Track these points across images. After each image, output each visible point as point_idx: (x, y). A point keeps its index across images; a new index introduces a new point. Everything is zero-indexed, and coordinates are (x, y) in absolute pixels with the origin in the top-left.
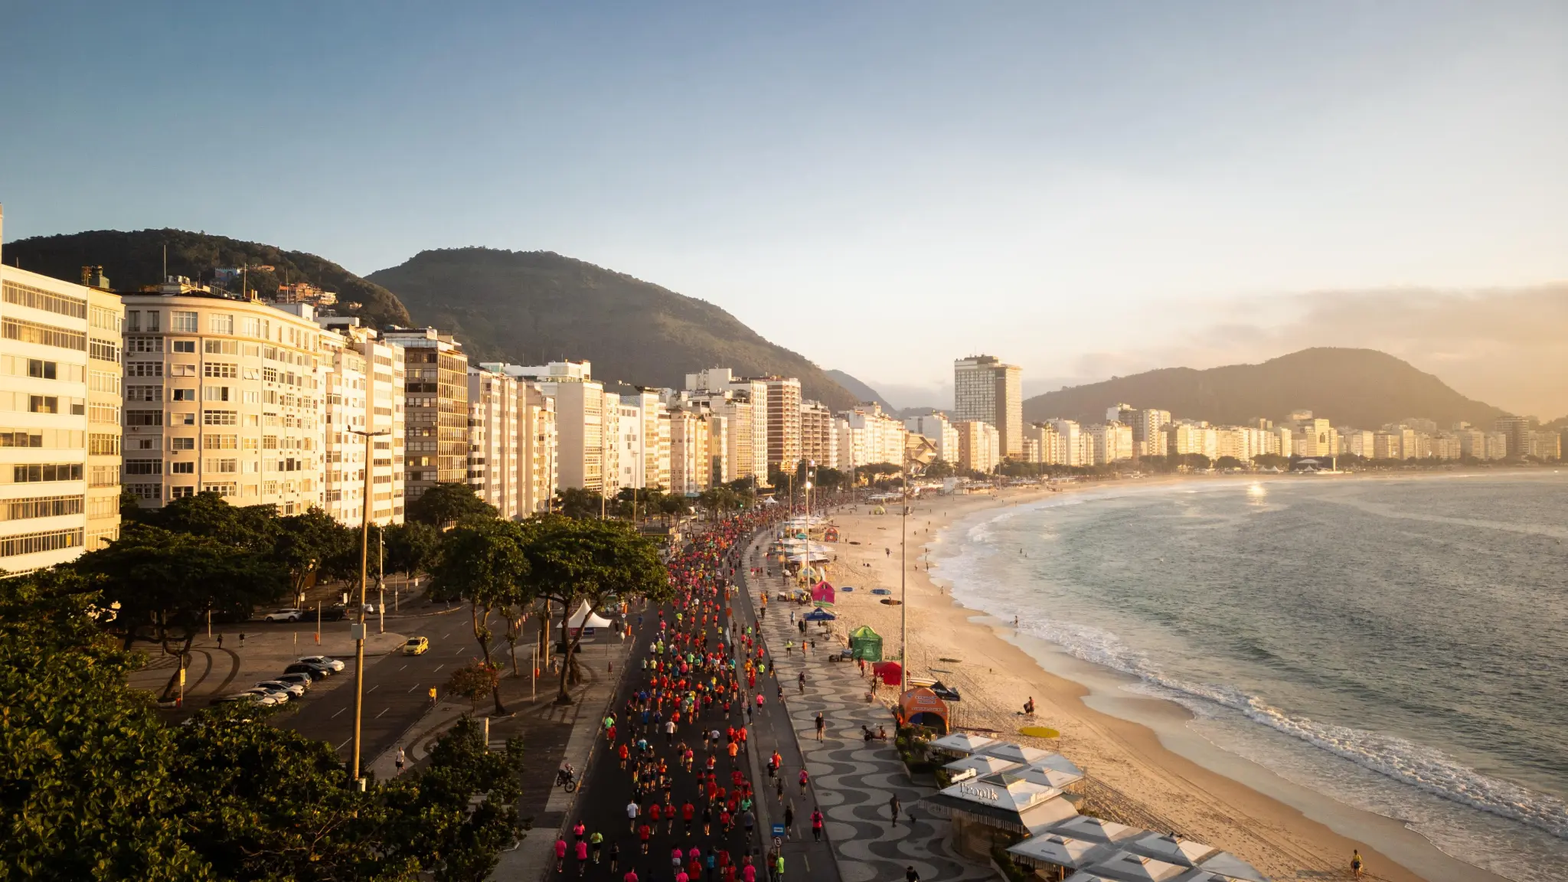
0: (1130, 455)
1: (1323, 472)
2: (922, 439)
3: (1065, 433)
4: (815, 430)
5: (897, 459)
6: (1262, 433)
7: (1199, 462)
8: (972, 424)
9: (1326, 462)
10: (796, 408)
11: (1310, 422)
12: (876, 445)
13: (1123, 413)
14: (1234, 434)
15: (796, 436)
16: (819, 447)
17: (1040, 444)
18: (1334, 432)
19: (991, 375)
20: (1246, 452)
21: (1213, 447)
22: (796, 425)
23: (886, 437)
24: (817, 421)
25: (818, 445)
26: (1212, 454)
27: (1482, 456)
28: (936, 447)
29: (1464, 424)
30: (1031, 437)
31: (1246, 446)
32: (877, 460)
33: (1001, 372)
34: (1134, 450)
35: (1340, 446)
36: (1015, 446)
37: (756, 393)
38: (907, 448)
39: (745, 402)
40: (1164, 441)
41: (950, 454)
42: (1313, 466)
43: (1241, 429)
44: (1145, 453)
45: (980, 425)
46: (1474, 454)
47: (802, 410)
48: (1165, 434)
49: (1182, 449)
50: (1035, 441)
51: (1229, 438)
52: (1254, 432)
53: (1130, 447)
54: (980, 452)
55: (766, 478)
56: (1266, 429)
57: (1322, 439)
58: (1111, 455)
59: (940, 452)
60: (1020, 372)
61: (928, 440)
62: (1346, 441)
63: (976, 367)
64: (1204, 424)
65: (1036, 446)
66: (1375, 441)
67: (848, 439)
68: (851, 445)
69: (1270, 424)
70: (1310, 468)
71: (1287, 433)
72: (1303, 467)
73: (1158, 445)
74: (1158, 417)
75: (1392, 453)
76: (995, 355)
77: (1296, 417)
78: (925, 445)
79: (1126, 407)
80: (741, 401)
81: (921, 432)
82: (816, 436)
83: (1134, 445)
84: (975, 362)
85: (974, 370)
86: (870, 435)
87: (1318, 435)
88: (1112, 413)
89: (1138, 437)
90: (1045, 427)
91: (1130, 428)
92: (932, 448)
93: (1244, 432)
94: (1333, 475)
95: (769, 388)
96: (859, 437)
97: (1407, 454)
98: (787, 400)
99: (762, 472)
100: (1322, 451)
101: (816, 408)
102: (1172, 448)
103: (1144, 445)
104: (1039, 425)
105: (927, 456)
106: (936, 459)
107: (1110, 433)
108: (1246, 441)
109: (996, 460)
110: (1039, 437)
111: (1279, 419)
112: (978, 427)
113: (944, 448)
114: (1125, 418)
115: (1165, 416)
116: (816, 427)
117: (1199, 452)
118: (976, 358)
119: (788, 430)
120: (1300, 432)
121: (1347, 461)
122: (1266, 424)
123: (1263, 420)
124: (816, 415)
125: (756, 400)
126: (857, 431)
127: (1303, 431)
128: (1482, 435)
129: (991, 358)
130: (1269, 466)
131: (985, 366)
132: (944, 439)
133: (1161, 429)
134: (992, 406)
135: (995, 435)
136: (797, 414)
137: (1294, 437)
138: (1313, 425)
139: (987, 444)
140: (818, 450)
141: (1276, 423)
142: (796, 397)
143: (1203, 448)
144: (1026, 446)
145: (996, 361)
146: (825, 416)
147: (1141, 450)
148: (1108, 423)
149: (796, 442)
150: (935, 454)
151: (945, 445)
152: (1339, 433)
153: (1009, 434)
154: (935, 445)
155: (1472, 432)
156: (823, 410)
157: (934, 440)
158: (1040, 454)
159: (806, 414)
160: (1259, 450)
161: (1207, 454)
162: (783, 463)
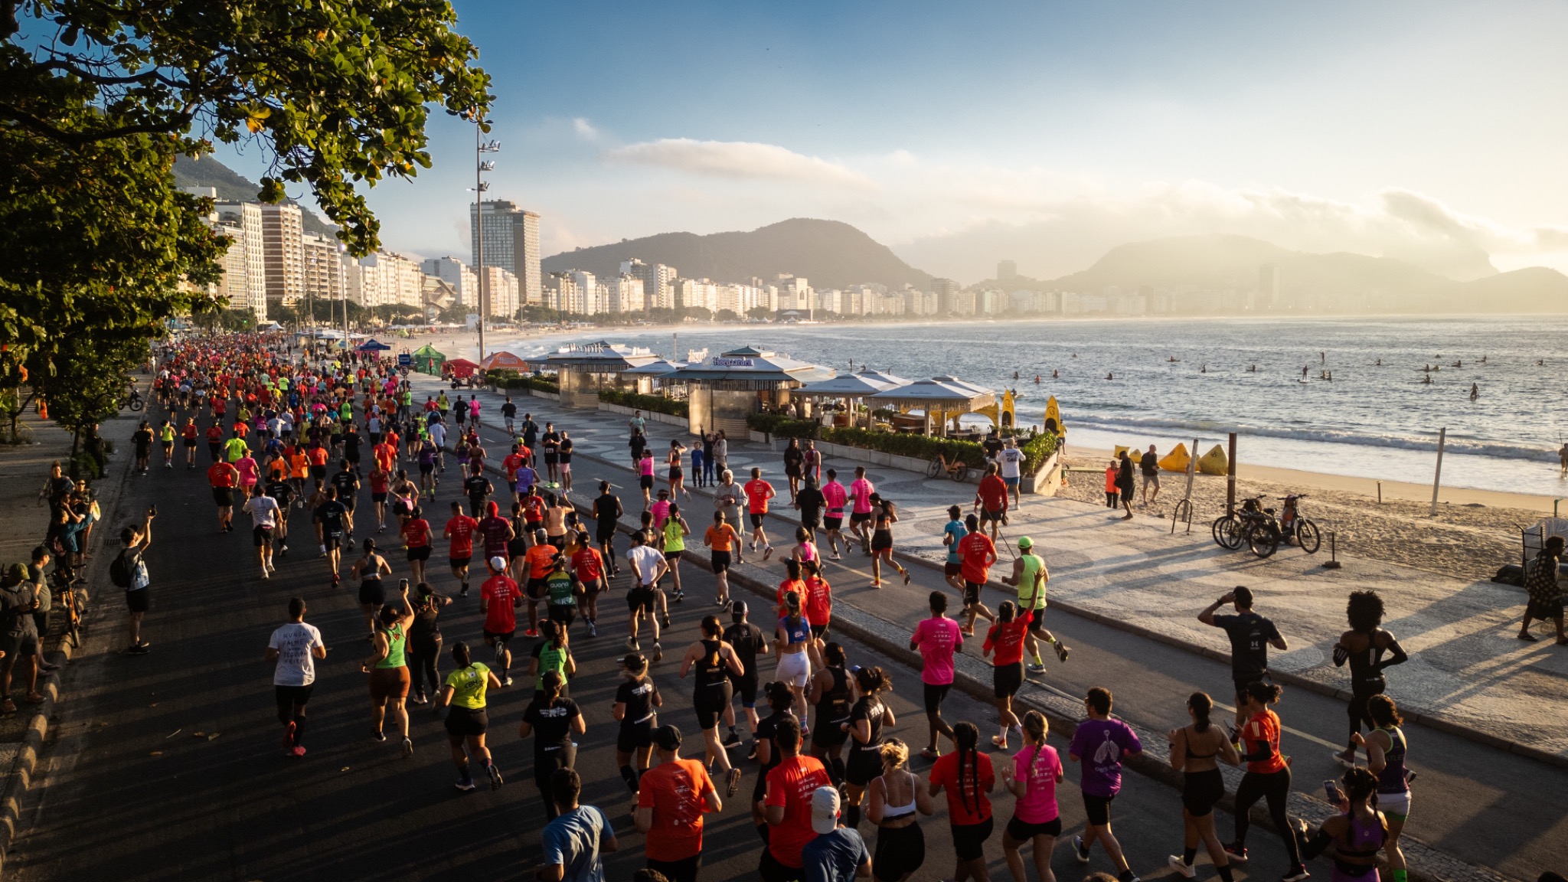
0: (640, 307)
1: (803, 322)
2: (439, 282)
3: (583, 284)
4: (321, 264)
5: (414, 300)
6: (754, 289)
7: (702, 313)
8: (491, 269)
9: (805, 314)
10: (298, 239)
11: (793, 281)
12: (390, 285)
13: (635, 267)
14: (732, 290)
15: (299, 270)
16: (327, 284)
17: (558, 293)
18: (811, 290)
19: (509, 221)
20: (741, 307)
21: (714, 302)
22: (298, 257)
23: (401, 278)
24: (322, 255)
25: (324, 281)
26: (713, 307)
27: (920, 313)
28: (456, 291)
29: (908, 285)
30: (550, 287)
31: (741, 301)
32: (393, 301)
33: (519, 218)
34: (645, 303)
35: (815, 304)
36: (534, 294)
37: (248, 217)
38: (423, 291)
39: (235, 226)
40: (672, 295)
41: (469, 297)
42: (795, 316)
43: (737, 286)
44: (655, 305)
45: (499, 271)
46: (915, 311)
47: (304, 242)
48: (672, 288)
49: (687, 303)
50: (554, 290)
51: (727, 293)
52: (748, 289)
53: (642, 299)
54: (500, 298)
55: (265, 314)
56: (757, 286)
57: (802, 296)
58: (625, 306)
59: (459, 296)
60: (538, 220)
61: (446, 284)
62: (822, 300)
63: (493, 212)
64: (706, 280)
65: (554, 295)
66: (842, 298)
67: (358, 278)
68: (362, 284)
69: (760, 282)
70: (793, 319)
71: (774, 290)
72: (787, 318)
73: (666, 298)
74: (666, 273)
75: (854, 310)
76: (513, 201)
77: (782, 276)
78: (442, 289)
79: (638, 261)
80: (230, 225)
81: (437, 274)
82: (322, 271)
83: (645, 298)
84: (492, 207)
85: (491, 215)
86: (383, 274)
87: (799, 292)
88: (625, 267)
89: (649, 289)
90: (563, 276)
91: (642, 282)
92: (450, 293)
93: (739, 288)
94: (811, 323)
95: (264, 213)
96: (371, 275)
97: (866, 311)
98: (286, 228)
99: (261, 307)
100: (802, 305)
101: (321, 240)
102: (678, 301)
103: (654, 298)
104: (557, 275)
105: (445, 301)
106: (454, 303)
107: (624, 285)
108: (741, 297)
109: (516, 306)
110: (557, 287)
111: (768, 280)
112: (497, 273)
113: (463, 293)
114: (636, 271)
115: (672, 272)
116: (322, 261)
117: (701, 305)
118: (492, 203)
119: (289, 262)
120: (785, 288)
121: (822, 314)
122: (757, 282)
123: (755, 278)
124: (321, 248)
125: (249, 224)
126: (368, 269)
127: (787, 288)
128: (921, 294)
129: (508, 203)
130: (760, 317)
131: (503, 211)
132: (463, 284)
133: (669, 284)
134: (511, 252)
135: (514, 282)
136: (298, 245)
137: (779, 294)
138: (795, 284)
139: (506, 291)
140: (326, 287)
141: (765, 282)
142: (297, 226)
143: (705, 302)
144: (545, 295)
145: (514, 207)
146: (332, 250)
147: (651, 303)
148: (622, 276)
149: (299, 276)
150: (453, 299)
151: (464, 289)
152: (815, 291)
153: (529, 281)
154: (454, 289)
155: (913, 291)
156: (329, 243)
157: (452, 284)
158: (558, 303)
159: (311, 247)
160: (751, 303)
161: (708, 307)
162: (285, 299)
